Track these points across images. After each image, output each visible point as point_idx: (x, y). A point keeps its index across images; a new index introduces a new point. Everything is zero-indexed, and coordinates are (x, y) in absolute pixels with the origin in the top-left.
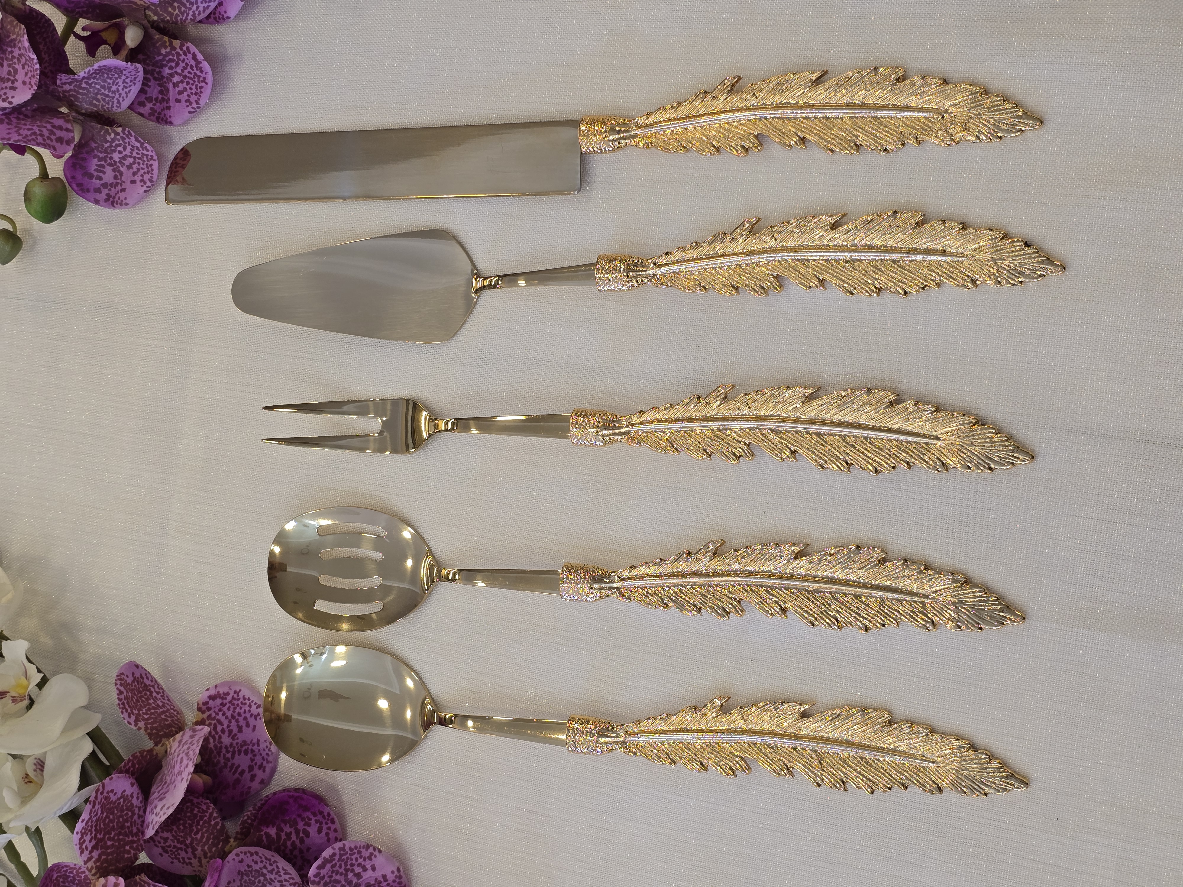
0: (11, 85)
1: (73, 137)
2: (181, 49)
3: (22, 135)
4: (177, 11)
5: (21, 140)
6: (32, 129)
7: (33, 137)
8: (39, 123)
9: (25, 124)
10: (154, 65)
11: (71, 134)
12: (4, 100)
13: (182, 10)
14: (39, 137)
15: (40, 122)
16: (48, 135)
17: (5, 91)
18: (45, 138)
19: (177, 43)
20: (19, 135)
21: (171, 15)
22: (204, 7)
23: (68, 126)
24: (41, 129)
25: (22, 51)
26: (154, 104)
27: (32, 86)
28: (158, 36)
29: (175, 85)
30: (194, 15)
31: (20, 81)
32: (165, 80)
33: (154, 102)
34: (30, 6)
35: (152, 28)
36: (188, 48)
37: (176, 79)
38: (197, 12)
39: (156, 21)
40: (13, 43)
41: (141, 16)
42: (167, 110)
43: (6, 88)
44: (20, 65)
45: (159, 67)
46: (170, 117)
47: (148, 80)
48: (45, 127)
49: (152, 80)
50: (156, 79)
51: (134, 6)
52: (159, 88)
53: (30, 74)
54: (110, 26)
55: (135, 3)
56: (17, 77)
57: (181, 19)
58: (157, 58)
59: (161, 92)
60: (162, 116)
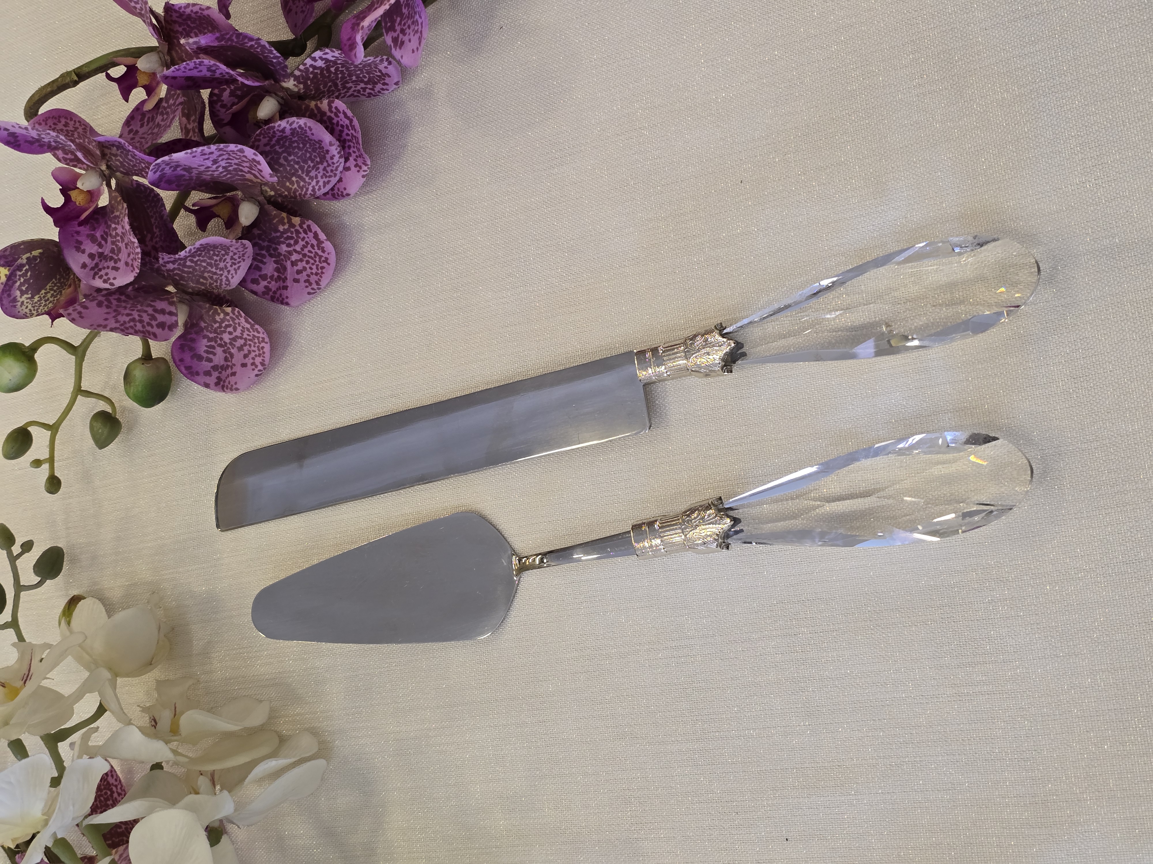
0: (114, 265)
1: (177, 322)
2: (301, 227)
3: (119, 322)
4: (296, 186)
5: (118, 328)
6: (130, 315)
7: (131, 324)
8: (139, 307)
9: (125, 308)
10: (269, 242)
11: (174, 318)
12: (105, 281)
13: (301, 185)
14: (138, 324)
15: (141, 306)
16: (149, 321)
17: (106, 271)
18: (145, 324)
19: (296, 220)
20: (117, 321)
21: (289, 190)
22: (324, 182)
23: (173, 309)
24: (141, 314)
25: (124, 231)
26: (269, 283)
27: (134, 269)
28: (275, 212)
29: (294, 264)
30: (314, 190)
31: (123, 262)
32: (282, 257)
33: (269, 280)
34: (137, 181)
35: (268, 204)
36: (309, 226)
37: (295, 257)
38: (317, 188)
39: (273, 196)
40: (117, 220)
41: (257, 191)
42: (283, 289)
43: (108, 267)
44: (124, 244)
45: (276, 244)
46: (287, 297)
47: (264, 256)
48: (146, 312)
49: (267, 256)
50: (271, 256)
51: (250, 184)
52: (275, 266)
53: (132, 256)
54: (222, 201)
55: (251, 181)
56: (120, 256)
57: (300, 194)
58: (274, 235)
59: (277, 270)
60: (277, 295)
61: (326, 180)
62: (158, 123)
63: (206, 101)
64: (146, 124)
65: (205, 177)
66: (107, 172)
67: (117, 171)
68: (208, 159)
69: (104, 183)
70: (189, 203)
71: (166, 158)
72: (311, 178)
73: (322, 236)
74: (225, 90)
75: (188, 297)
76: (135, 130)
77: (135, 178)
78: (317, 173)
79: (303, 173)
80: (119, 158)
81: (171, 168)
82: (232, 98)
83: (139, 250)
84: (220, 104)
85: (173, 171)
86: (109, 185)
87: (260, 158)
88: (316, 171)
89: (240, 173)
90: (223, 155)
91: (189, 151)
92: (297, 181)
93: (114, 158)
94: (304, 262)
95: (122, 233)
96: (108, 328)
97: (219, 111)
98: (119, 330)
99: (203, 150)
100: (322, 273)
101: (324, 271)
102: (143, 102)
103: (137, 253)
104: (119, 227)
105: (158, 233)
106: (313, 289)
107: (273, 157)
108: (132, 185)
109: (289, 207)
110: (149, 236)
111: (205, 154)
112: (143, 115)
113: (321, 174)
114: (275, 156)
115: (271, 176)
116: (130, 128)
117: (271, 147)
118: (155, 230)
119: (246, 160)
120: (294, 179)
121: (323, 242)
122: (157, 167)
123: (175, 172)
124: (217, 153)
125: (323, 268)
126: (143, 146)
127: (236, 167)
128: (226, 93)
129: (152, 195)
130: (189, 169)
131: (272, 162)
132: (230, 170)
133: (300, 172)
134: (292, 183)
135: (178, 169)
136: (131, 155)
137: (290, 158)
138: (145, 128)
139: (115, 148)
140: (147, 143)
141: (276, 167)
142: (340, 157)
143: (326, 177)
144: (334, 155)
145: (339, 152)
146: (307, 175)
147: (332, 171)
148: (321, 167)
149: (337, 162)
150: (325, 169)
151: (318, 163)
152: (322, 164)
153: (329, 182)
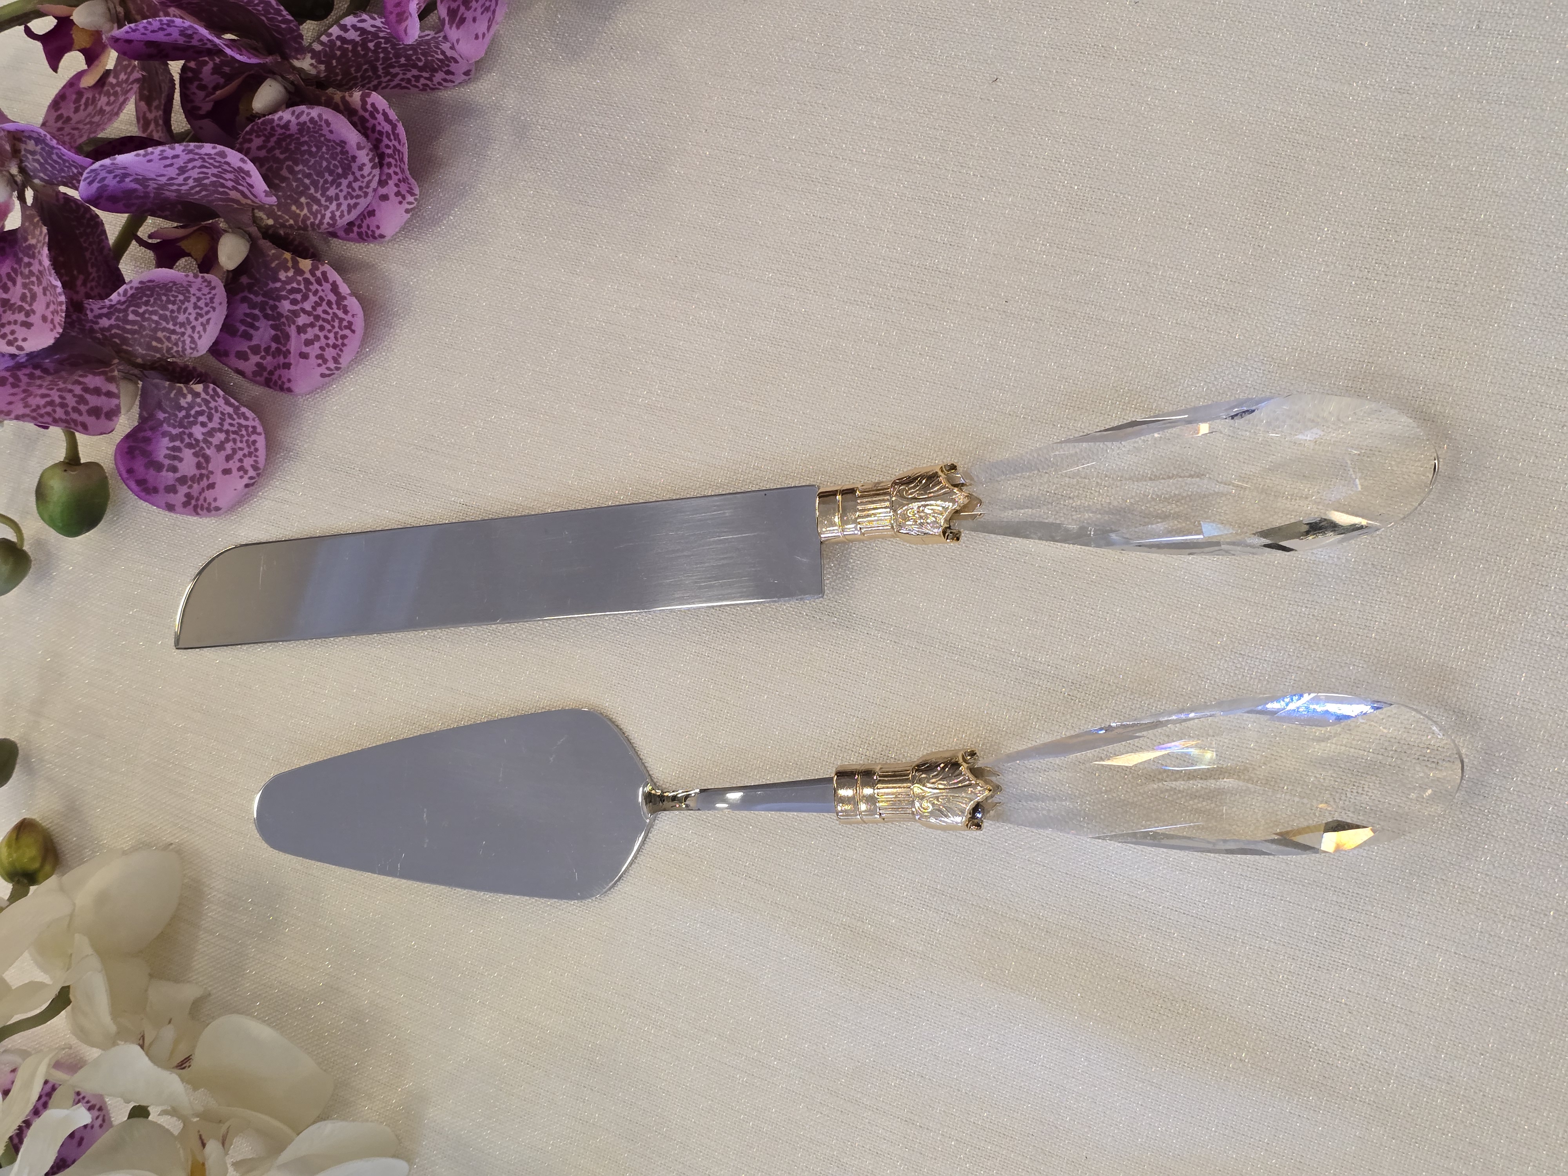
0: (25, 319)
1: (118, 408)
2: (313, 274)
3: (30, 406)
4: (305, 211)
5: (28, 415)
6: (48, 395)
7: (49, 409)
8: (61, 385)
9: (40, 386)
10: (264, 296)
11: (116, 402)
12: (10, 343)
13: (314, 210)
14: (58, 409)
15: (64, 383)
16: (75, 405)
17: (13, 327)
18: (69, 409)
19: (305, 264)
20: (26, 406)
21: (295, 216)
22: (349, 205)
23: (113, 388)
24: (64, 394)
25: (41, 268)
26: (263, 358)
27: (55, 327)
28: (273, 251)
29: (301, 330)
30: (333, 217)
31: (38, 314)
32: (283, 320)
33: (263, 354)
34: (65, 194)
35: (264, 238)
36: (324, 274)
37: (302, 320)
38: (338, 214)
39: (271, 226)
40: (31, 251)
41: (246, 218)
42: (284, 368)
43: (15, 322)
44: (41, 287)
45: (274, 300)
46: (289, 381)
47: (255, 318)
48: (71, 391)
49: (262, 318)
50: (266, 316)
51: (236, 206)
52: (273, 332)
53: (52, 307)
54: (195, 231)
55: (237, 202)
56: (34, 307)
57: (313, 224)
58: (272, 285)
59: (275, 339)
60: (275, 377)
61: (352, 202)
62: (101, 108)
63: (177, 78)
64: (82, 107)
65: (167, 193)
66: (19, 178)
67: (36, 177)
68: (171, 165)
69: (15, 193)
70: (143, 232)
71: (107, 161)
72: (330, 199)
73: (344, 289)
74: (205, 63)
75: (136, 371)
76: (65, 115)
77: (63, 189)
78: (337, 191)
79: (316, 192)
80: (38, 157)
81: (115, 177)
82: (216, 76)
83: (63, 298)
84: (196, 83)
85: (119, 182)
86: (22, 198)
87: (250, 166)
88: (336, 188)
89: (221, 190)
90: (195, 160)
91: (142, 152)
92: (308, 204)
93: (30, 157)
94: (317, 328)
95: (40, 271)
96: (13, 416)
97: (194, 94)
98: (28, 418)
99: (163, 151)
100: (344, 345)
101: (346, 341)
102: (80, 75)
103: (61, 303)
104: (35, 262)
105: (94, 275)
106: (328, 369)
107: (272, 166)
108: (58, 200)
109: (296, 243)
110: (81, 277)
111: (167, 158)
112: (80, 93)
113: (344, 193)
114: (275, 166)
115: (267, 194)
116: (59, 112)
117: (269, 151)
118: (90, 270)
119: (230, 169)
120: (303, 200)
121: (345, 298)
122: (93, 175)
123: (123, 185)
124: (185, 157)
125: (344, 337)
126: (75, 141)
127: (215, 179)
128: (208, 69)
129: (88, 216)
130: (143, 181)
131: (270, 174)
132: (206, 184)
133: (312, 191)
134: (300, 207)
135: (127, 180)
136: (57, 154)
137: (297, 169)
138: (82, 114)
139: (33, 142)
140: (81, 136)
141: (277, 182)
142: (373, 167)
143: (352, 198)
144: (364, 165)
145: (371, 160)
146: (323, 195)
147: (361, 188)
148: (345, 182)
149: (369, 175)
150: (349, 186)
151: (339, 176)
152: (346, 178)
153: (356, 205)
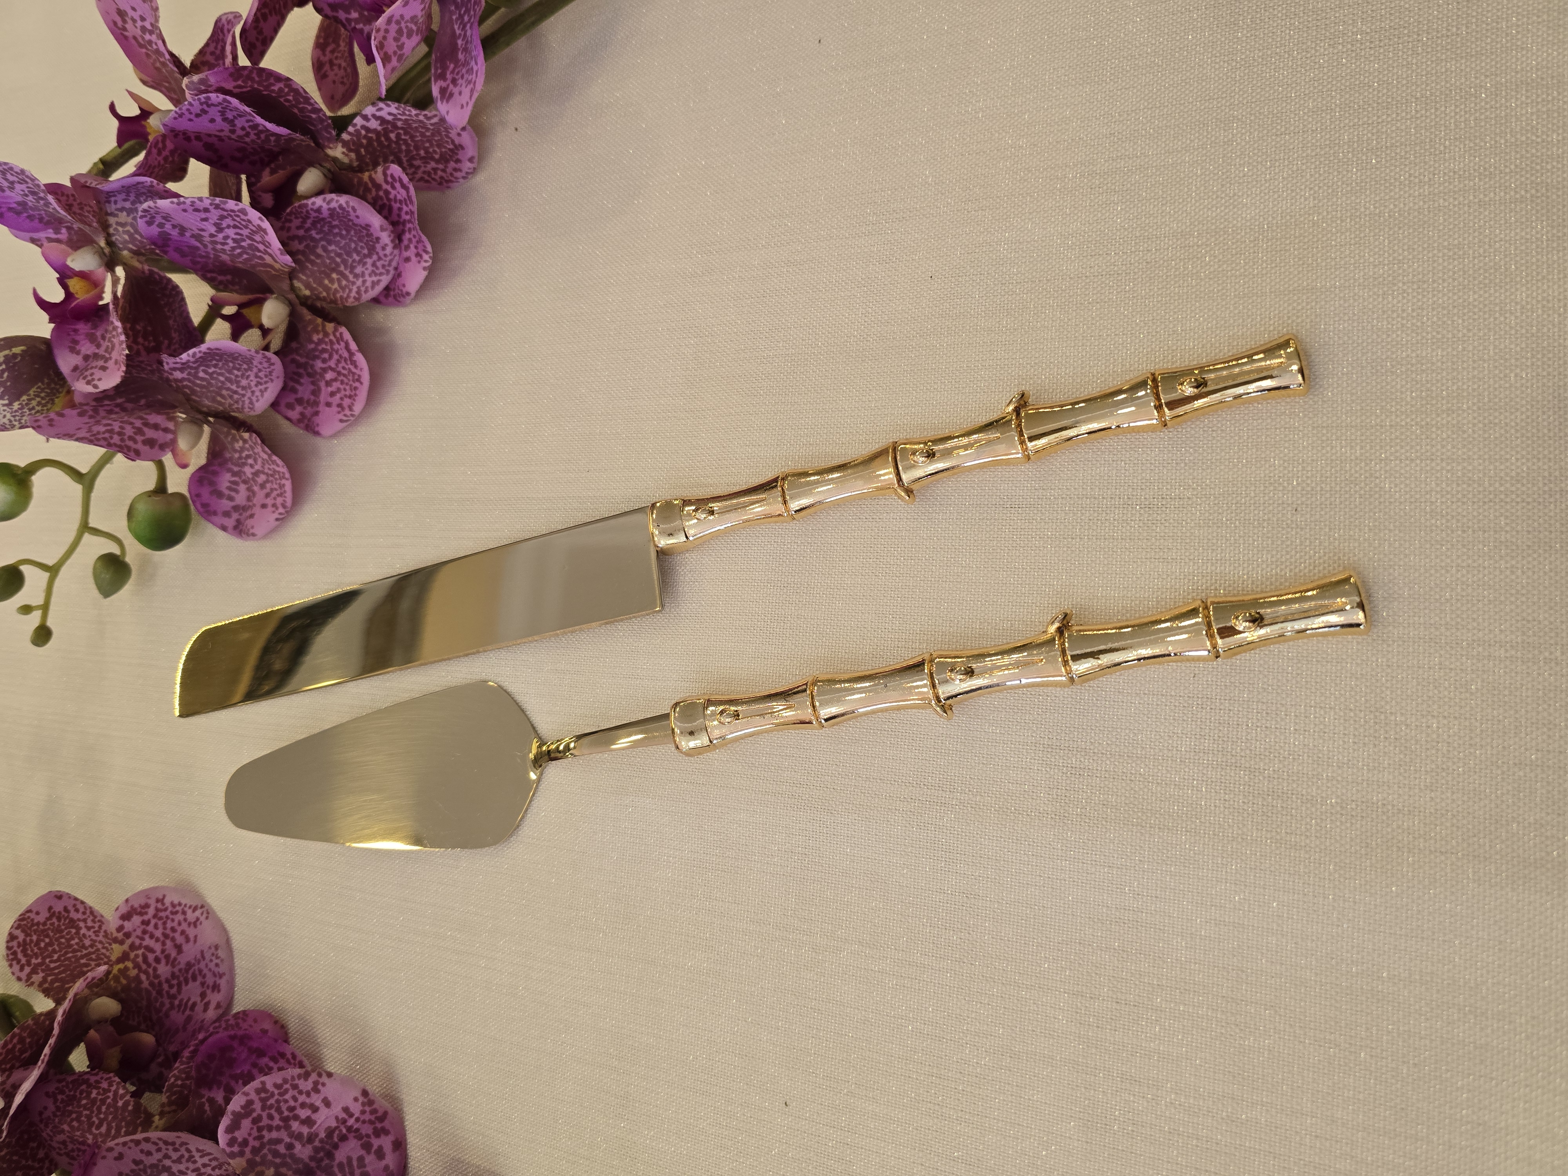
0: (102, 365)
2: (335, 336)
3: (95, 431)
4: (336, 286)
6: (111, 425)
7: (110, 434)
8: (125, 419)
9: (105, 419)
11: (171, 436)
12: (88, 383)
13: (343, 285)
14: (117, 435)
16: (133, 434)
17: (91, 371)
18: (128, 436)
19: (330, 327)
20: (91, 431)
21: (328, 290)
22: (373, 282)
23: (172, 426)
24: (125, 425)
26: (305, 407)
27: (119, 370)
28: (309, 317)
29: (328, 384)
30: (358, 292)
31: (113, 360)
32: (316, 377)
33: (305, 404)
35: (301, 305)
36: (339, 335)
37: (329, 376)
38: (363, 289)
39: (307, 296)
42: (313, 415)
43: (94, 367)
45: (310, 360)
46: (317, 425)
47: (301, 375)
48: (132, 424)
49: (306, 375)
50: (309, 374)
52: (313, 387)
57: (342, 298)
58: (308, 347)
59: (312, 392)
60: (313, 423)
61: (375, 279)
66: (108, 253)
69: (107, 268)
72: (356, 276)
73: (353, 347)
78: (363, 269)
79: (346, 268)
88: (363, 266)
92: (338, 280)
94: (339, 383)
100: (356, 395)
106: (345, 416)
107: (309, 245)
113: (369, 271)
114: (312, 244)
117: (305, 231)
120: (334, 276)
121: (354, 354)
125: (355, 388)
133: (342, 268)
134: (332, 281)
137: (331, 248)
142: (394, 248)
143: (376, 275)
144: (386, 245)
145: (392, 241)
146: (351, 272)
147: (383, 266)
148: (369, 261)
149: (391, 254)
150: (374, 265)
151: (365, 256)
152: (371, 258)
153: (379, 281)
